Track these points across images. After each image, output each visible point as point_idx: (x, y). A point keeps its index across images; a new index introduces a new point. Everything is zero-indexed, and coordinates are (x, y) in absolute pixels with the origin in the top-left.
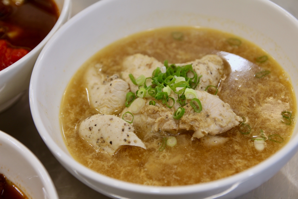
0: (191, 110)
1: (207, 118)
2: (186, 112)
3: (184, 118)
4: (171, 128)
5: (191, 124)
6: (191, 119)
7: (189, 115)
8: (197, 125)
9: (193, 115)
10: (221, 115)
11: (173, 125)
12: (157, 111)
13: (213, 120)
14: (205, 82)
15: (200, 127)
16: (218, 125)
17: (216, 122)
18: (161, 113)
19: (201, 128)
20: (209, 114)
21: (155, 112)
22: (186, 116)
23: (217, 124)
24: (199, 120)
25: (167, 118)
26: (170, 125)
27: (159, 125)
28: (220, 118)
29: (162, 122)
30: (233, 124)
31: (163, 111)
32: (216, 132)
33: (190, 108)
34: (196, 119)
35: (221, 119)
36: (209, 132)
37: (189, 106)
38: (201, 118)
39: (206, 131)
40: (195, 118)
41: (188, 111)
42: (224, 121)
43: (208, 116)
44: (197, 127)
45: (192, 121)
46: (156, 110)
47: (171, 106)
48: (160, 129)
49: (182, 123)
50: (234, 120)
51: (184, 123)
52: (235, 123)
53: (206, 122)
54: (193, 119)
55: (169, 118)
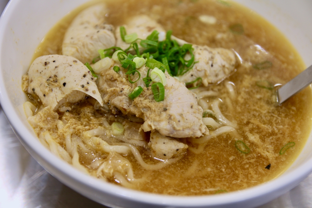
0: (150, 95)
1: (163, 111)
2: (143, 95)
3: (137, 100)
4: (121, 106)
5: (143, 111)
6: (144, 105)
7: (145, 99)
8: (148, 115)
9: (149, 102)
10: (181, 115)
11: (125, 103)
12: (116, 80)
13: (168, 117)
14: (198, 70)
15: (149, 118)
16: (171, 125)
17: (170, 120)
18: (119, 84)
19: (149, 120)
20: (168, 108)
21: (113, 79)
22: (140, 99)
23: (170, 122)
24: (152, 110)
25: (121, 91)
26: (121, 101)
27: (110, 96)
28: (178, 118)
29: (114, 93)
30: (191, 133)
31: (122, 82)
32: (165, 132)
33: (150, 92)
34: (151, 107)
35: (178, 120)
36: (157, 128)
37: (149, 89)
38: (156, 109)
39: (154, 125)
40: (149, 106)
41: (146, 95)
42: (182, 123)
43: (165, 110)
44: (147, 116)
45: (145, 107)
46: (115, 78)
47: (133, 81)
48: (110, 102)
49: (134, 106)
50: (197, 128)
51: (136, 106)
52: (195, 133)
53: (160, 115)
54: (147, 106)
55: (123, 93)
